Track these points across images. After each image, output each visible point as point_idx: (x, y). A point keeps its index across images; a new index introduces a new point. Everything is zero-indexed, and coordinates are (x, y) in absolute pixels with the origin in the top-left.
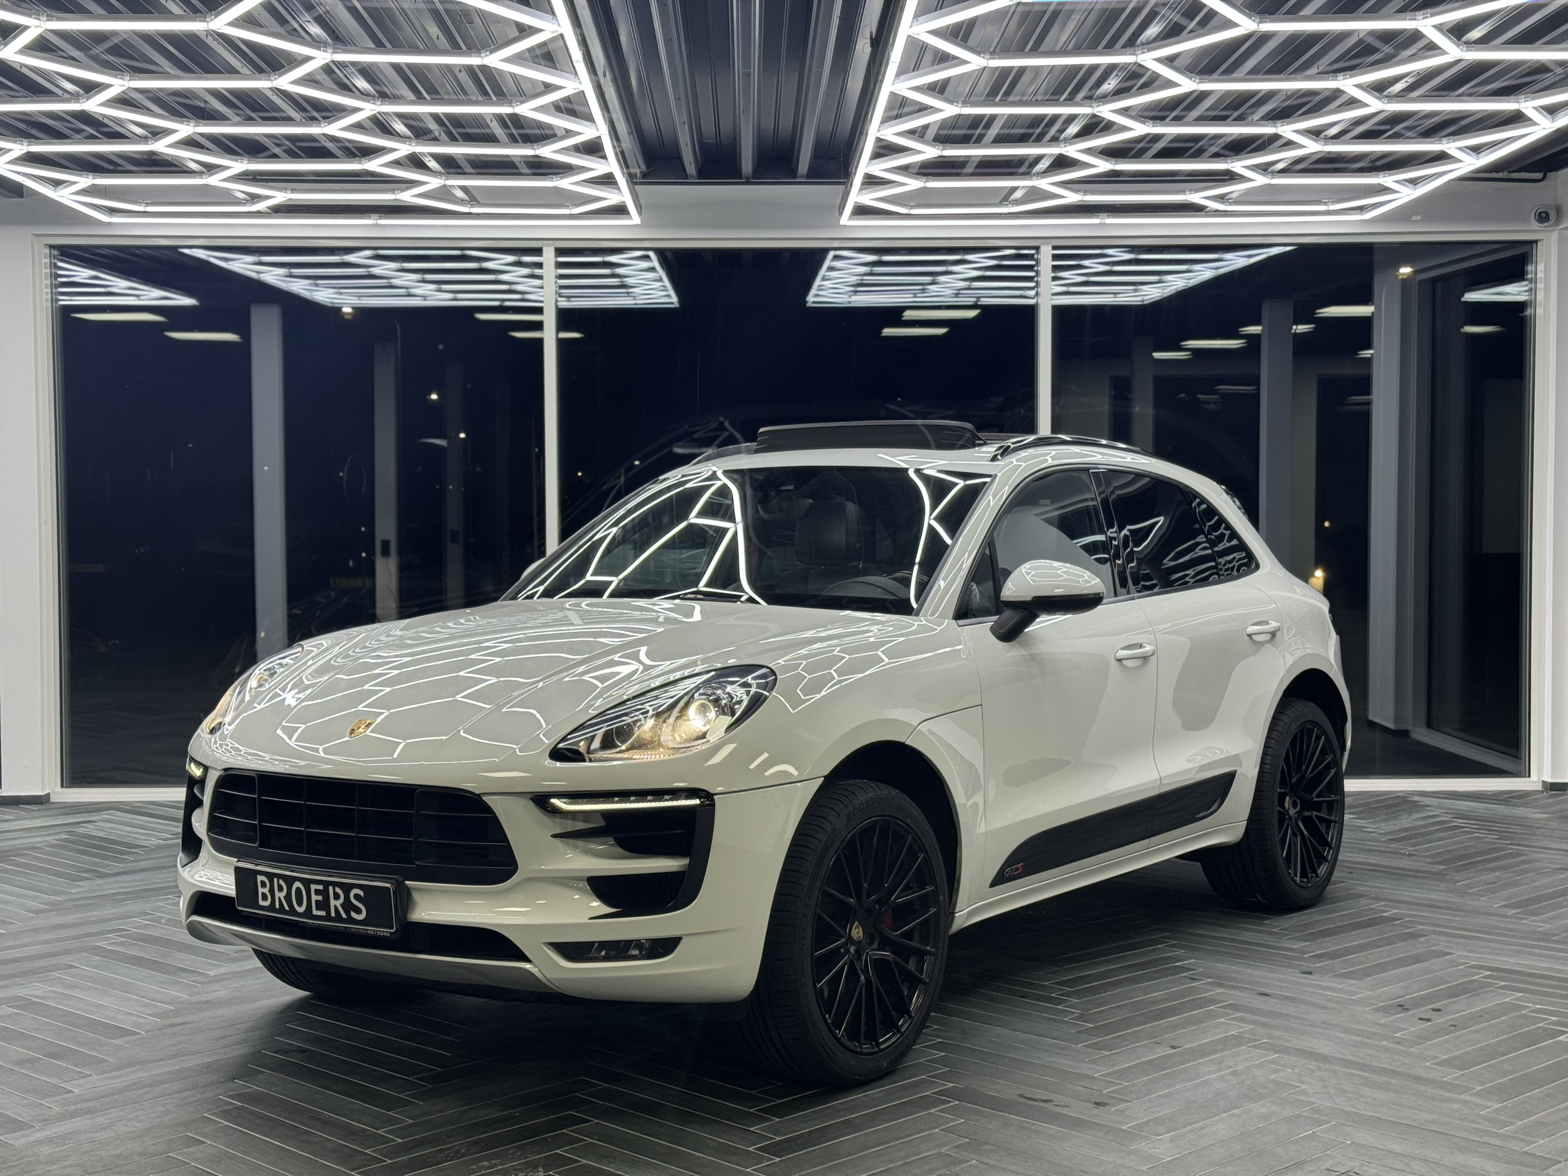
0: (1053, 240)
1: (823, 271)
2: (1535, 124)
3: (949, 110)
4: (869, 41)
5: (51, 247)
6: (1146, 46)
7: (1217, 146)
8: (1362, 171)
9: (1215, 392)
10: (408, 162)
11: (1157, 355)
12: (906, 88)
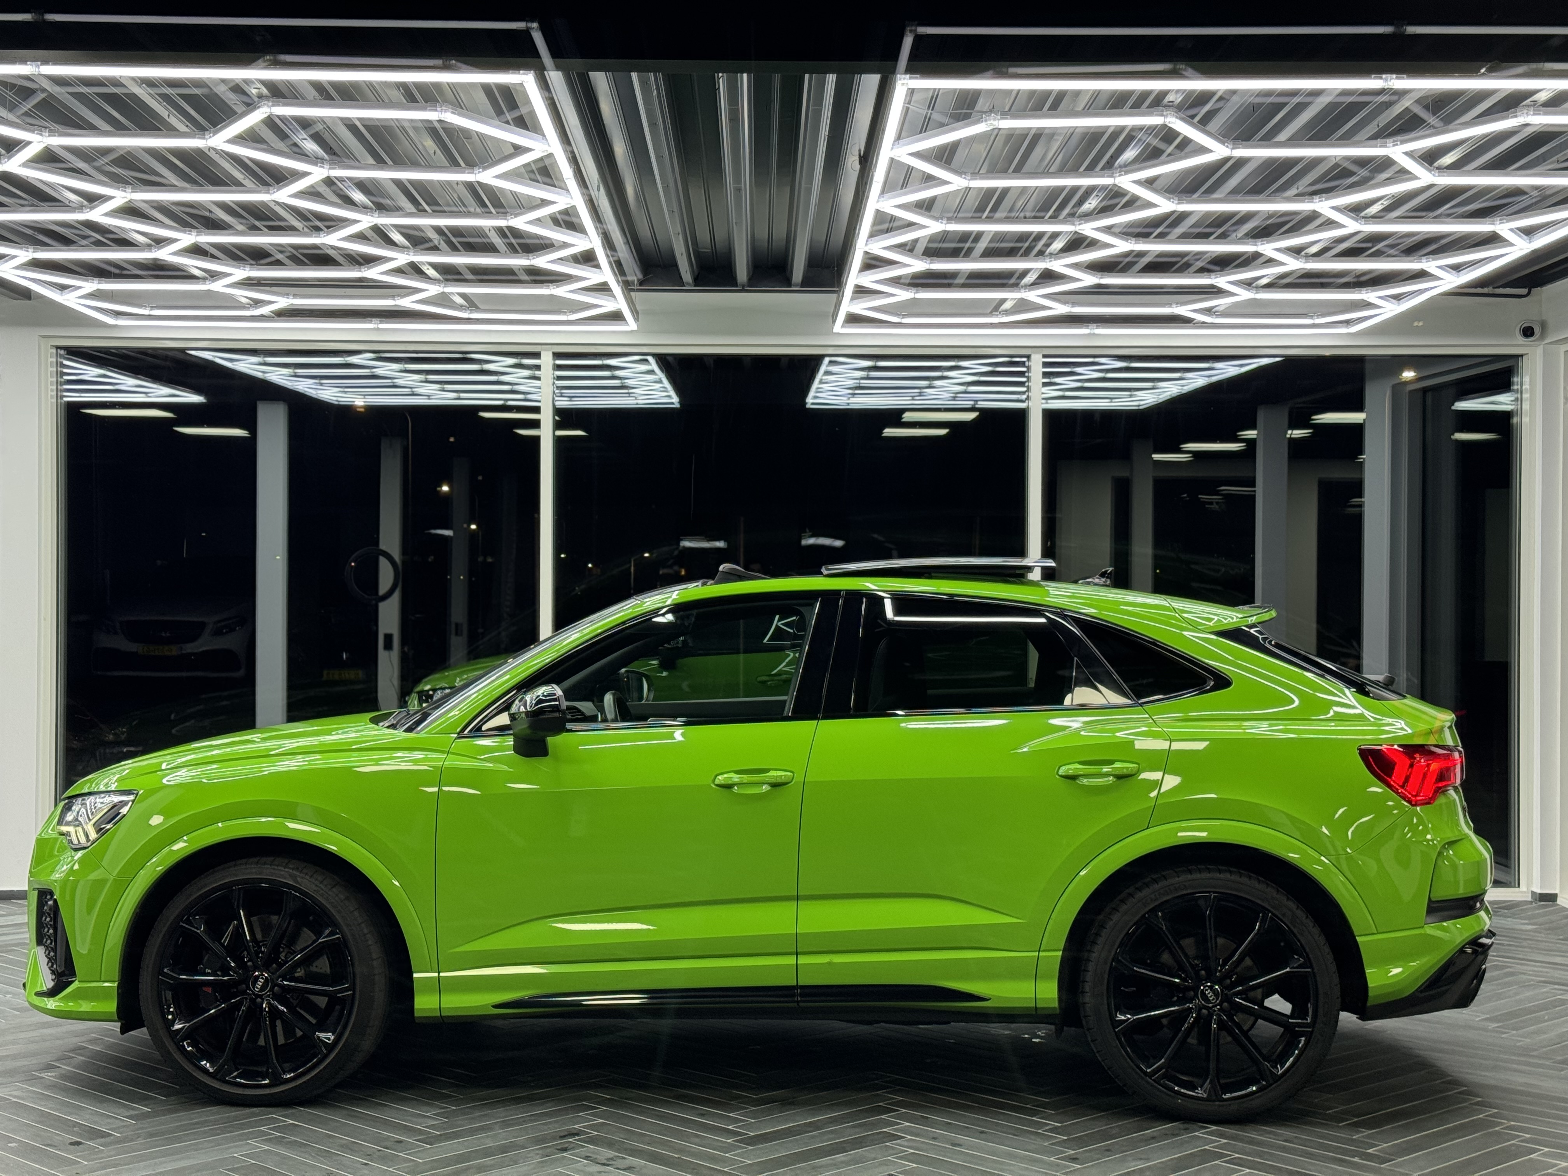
0: (1044, 349)
1: (820, 375)
2: (1512, 245)
3: (933, 227)
4: (857, 158)
5: (57, 348)
6: (1124, 169)
7: (1203, 261)
8: (1347, 286)
9: (1217, 493)
10: (410, 269)
11: (1156, 457)
12: (890, 205)
